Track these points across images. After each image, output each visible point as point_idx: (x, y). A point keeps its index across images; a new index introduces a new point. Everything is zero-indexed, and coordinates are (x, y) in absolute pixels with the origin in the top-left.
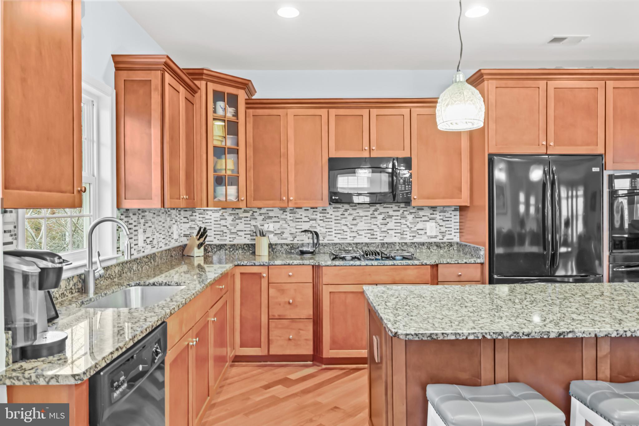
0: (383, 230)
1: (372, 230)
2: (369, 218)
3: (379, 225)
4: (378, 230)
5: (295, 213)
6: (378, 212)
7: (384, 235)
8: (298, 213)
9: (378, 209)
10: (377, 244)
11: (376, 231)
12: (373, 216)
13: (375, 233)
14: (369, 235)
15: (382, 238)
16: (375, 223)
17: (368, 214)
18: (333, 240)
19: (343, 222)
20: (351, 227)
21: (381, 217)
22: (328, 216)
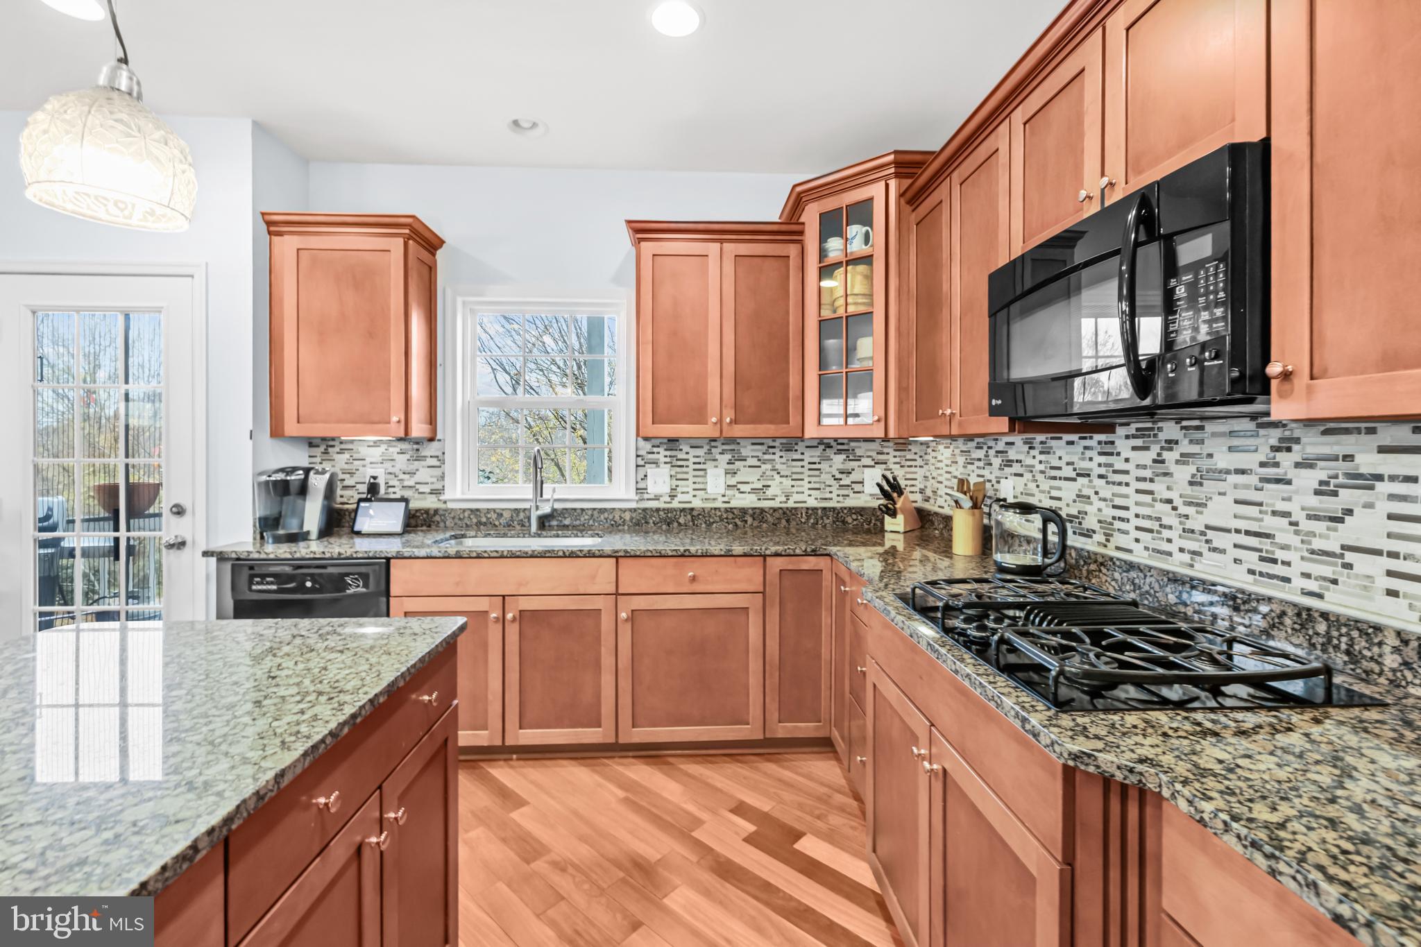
0: (1317, 544)
1: (1267, 536)
2: (1253, 480)
3: (1298, 516)
4: (1295, 541)
5: (1049, 453)
6: (1296, 455)
7: (1327, 571)
8: (1054, 453)
9: (1297, 441)
10: (1277, 608)
11: (1285, 547)
12: (1270, 472)
13: (1280, 555)
14: (1251, 559)
15: (1313, 586)
16: (1281, 506)
17: (1249, 460)
18: (1130, 551)
19: (1159, 487)
20: (1183, 510)
21: (1308, 479)
22: (1119, 464)
